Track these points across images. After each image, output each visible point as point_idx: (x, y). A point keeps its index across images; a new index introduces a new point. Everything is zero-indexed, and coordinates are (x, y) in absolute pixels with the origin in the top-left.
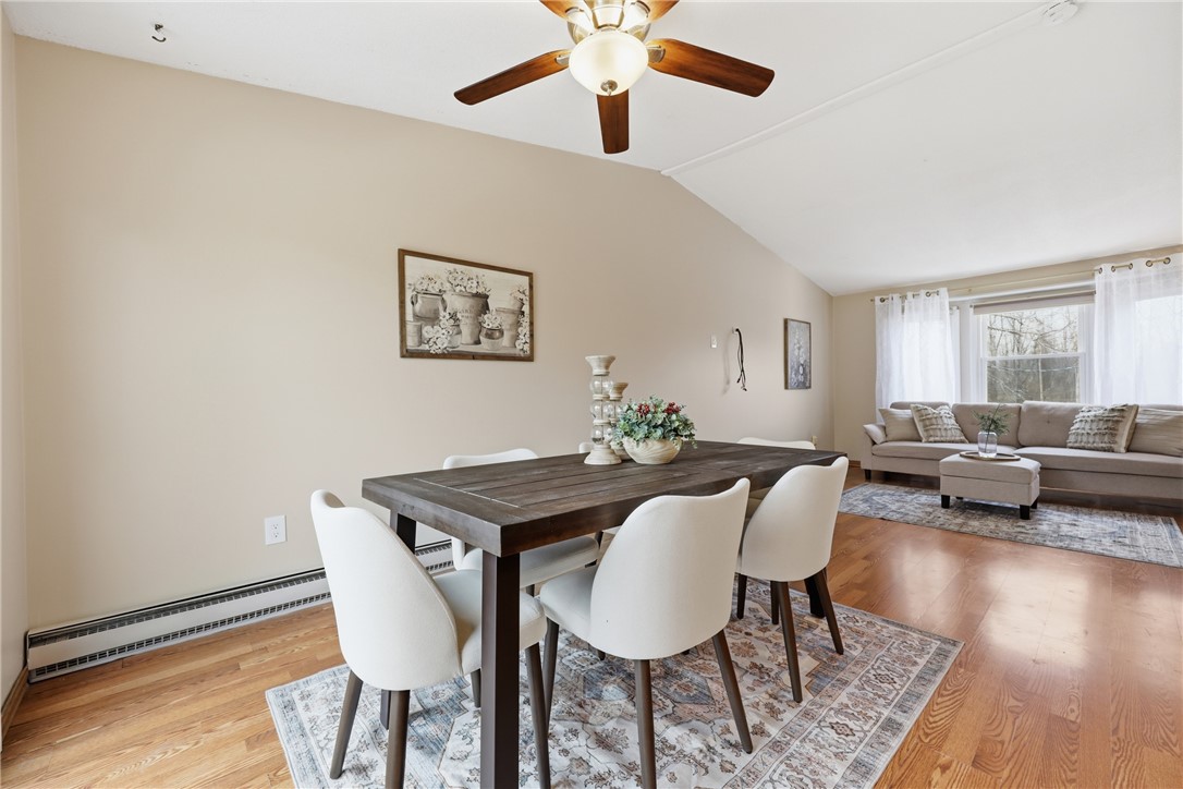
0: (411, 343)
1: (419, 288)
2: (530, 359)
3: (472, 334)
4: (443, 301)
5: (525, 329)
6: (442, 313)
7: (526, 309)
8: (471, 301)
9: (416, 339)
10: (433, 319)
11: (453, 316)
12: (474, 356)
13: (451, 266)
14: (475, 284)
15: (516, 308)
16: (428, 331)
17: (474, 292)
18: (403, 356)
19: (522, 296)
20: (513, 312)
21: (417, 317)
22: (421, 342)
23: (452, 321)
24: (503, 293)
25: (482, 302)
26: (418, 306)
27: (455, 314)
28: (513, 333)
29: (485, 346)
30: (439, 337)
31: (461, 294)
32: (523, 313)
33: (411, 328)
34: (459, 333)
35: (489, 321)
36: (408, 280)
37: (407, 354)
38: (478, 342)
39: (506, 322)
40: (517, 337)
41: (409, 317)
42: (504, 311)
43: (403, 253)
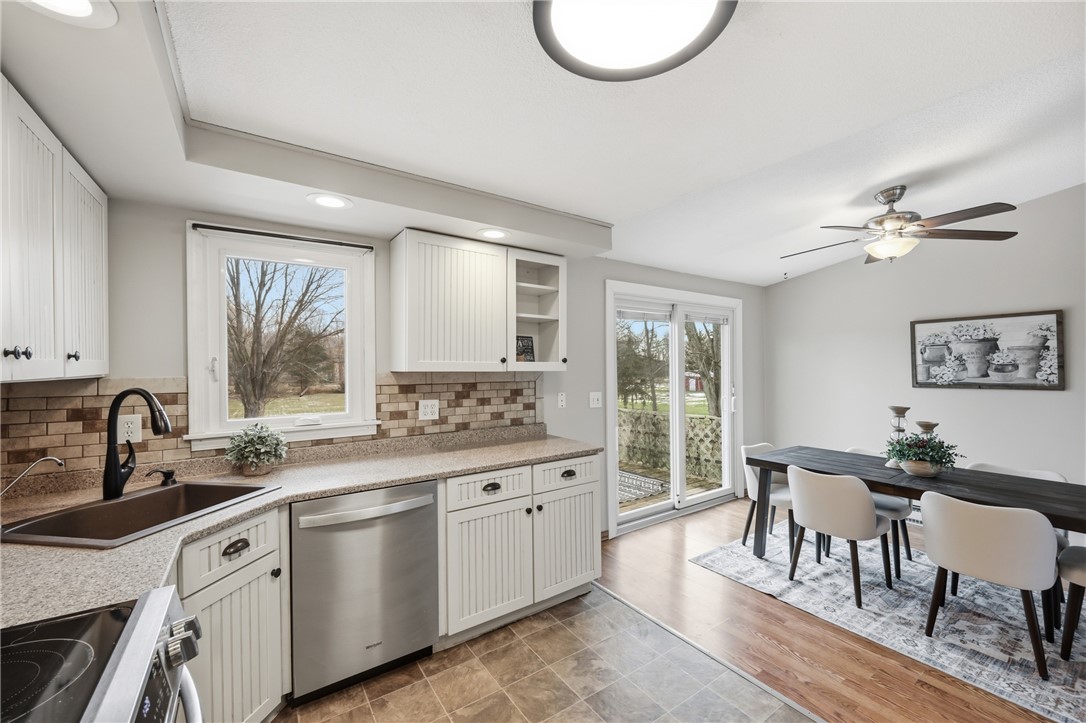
0: (921, 378)
1: (927, 343)
2: (1062, 385)
3: (979, 370)
4: (949, 348)
5: (1051, 360)
6: (948, 357)
7: (1053, 343)
8: (978, 345)
9: (925, 376)
10: (940, 361)
11: (959, 358)
12: (980, 386)
13: (956, 324)
14: (982, 331)
15: (1037, 343)
16: (935, 370)
17: (981, 337)
18: (914, 386)
19: (1045, 333)
20: (1032, 349)
21: (925, 361)
22: (929, 377)
23: (957, 362)
24: (1015, 337)
25: (991, 345)
26: (926, 355)
27: (961, 356)
28: (1033, 365)
29: (995, 377)
30: (947, 373)
31: (966, 342)
32: (1048, 348)
33: (920, 369)
34: (965, 369)
35: (997, 359)
36: (918, 339)
37: (917, 384)
38: (987, 375)
39: (1022, 358)
40: (1039, 368)
41: (919, 361)
42: (1019, 348)
43: (913, 324)
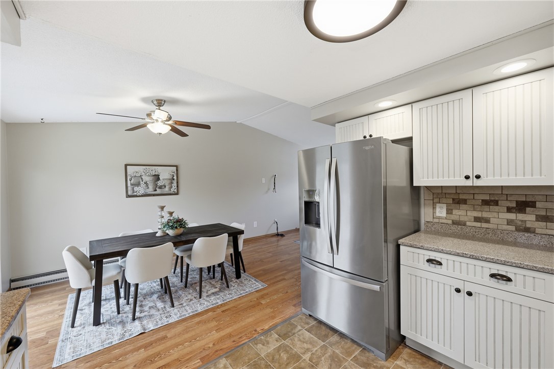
0: (130, 193)
1: (133, 175)
2: (177, 194)
3: (153, 188)
4: (142, 178)
5: (175, 184)
6: (141, 182)
7: (175, 178)
8: (152, 177)
9: (132, 192)
10: (138, 184)
11: (146, 183)
12: (154, 195)
13: (145, 167)
14: (154, 172)
15: (171, 177)
16: (136, 189)
17: (154, 174)
18: (127, 197)
19: (173, 174)
20: (170, 179)
21: (132, 184)
22: (133, 192)
23: (145, 185)
24: (165, 174)
25: (157, 177)
26: (132, 181)
27: (146, 182)
28: (170, 186)
29: (159, 191)
30: (140, 190)
31: (149, 176)
32: (174, 179)
33: (129, 188)
34: (148, 188)
35: (160, 183)
36: (128, 173)
37: (128, 196)
38: (156, 190)
39: (167, 183)
40: (171, 187)
41: (129, 185)
42: (166, 179)
43: (126, 166)
